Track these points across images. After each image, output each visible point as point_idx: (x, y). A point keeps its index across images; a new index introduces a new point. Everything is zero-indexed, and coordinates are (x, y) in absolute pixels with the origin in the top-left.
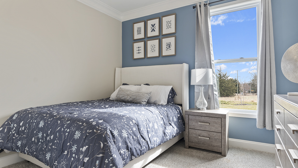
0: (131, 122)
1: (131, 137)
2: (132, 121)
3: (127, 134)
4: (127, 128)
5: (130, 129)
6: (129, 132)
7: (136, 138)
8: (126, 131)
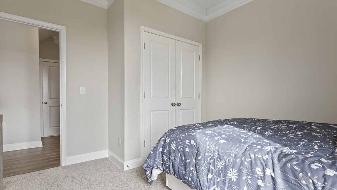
0: (187, 141)
1: (179, 154)
2: (190, 141)
3: (175, 148)
4: (179, 143)
5: (182, 147)
6: (178, 148)
7: (184, 159)
8: (175, 144)
